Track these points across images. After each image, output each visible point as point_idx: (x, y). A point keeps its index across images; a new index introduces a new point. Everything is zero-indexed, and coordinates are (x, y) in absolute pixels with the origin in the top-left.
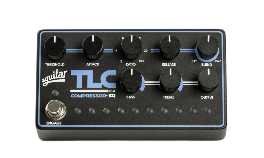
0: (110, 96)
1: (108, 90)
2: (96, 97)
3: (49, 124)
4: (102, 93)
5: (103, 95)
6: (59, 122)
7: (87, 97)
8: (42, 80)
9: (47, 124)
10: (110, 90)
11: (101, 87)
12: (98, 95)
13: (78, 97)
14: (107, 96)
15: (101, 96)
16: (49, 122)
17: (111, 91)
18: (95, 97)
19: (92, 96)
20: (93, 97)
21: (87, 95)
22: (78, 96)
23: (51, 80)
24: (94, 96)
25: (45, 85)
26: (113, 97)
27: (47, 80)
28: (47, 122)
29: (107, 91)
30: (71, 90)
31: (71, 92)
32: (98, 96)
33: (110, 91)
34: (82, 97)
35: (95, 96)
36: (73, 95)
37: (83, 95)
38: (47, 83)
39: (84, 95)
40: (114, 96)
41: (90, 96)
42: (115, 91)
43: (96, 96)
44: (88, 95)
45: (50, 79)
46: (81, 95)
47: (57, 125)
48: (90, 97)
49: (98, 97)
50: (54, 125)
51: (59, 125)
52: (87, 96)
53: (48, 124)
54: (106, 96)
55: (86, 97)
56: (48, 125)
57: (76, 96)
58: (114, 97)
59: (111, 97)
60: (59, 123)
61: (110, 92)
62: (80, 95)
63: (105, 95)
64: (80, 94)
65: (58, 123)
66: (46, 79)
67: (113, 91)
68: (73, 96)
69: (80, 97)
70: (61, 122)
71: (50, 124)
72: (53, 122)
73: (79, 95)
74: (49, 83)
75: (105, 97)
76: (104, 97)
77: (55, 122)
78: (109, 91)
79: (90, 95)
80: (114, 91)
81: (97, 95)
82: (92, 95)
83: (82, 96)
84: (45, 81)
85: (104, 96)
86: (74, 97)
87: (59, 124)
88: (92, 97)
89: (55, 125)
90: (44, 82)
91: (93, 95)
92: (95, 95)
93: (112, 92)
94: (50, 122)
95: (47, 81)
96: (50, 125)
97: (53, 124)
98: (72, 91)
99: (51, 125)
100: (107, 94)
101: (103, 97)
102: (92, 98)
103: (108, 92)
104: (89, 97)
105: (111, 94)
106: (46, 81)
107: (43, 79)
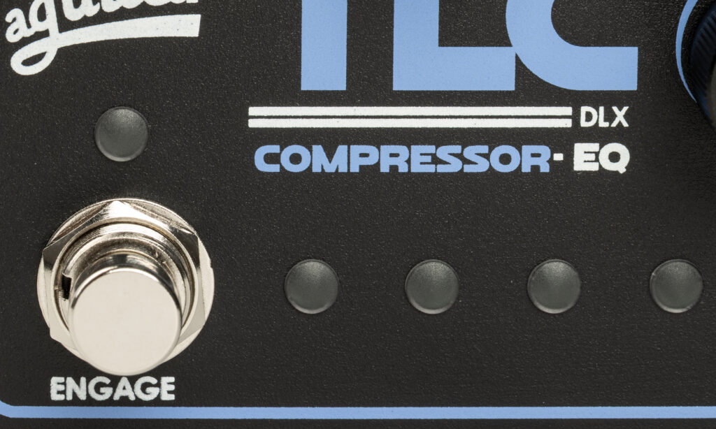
0: (584, 158)
1: (568, 111)
2: (468, 169)
3: (70, 397)
4: (519, 138)
5: (528, 149)
6: (153, 381)
7: (394, 168)
8: (9, 18)
9: (55, 397)
10: (584, 109)
11: (511, 86)
12: (484, 149)
13: (310, 168)
14: (559, 157)
15: (505, 159)
16: (70, 381)
17: (595, 117)
18: (455, 166)
19: (434, 156)
20: (441, 169)
21: (387, 149)
22: (317, 160)
23: (86, 22)
24: (450, 160)
25: (28, 62)
26: (610, 166)
27: (51, 22)
28: (55, 381)
29: (556, 117)
30: (253, 111)
31: (252, 124)
32: (487, 156)
33: (589, 117)
34: (343, 169)
35: (460, 156)
36: (275, 149)
37: (357, 149)
38: (50, 47)
39: (363, 155)
40: (614, 157)
41: (417, 160)
42: (626, 116)
43: (466, 161)
44: (402, 150)
45: (72, 14)
46: (342, 150)
47: (138, 403)
48: (417, 168)
49: (481, 166)
50: (110, 402)
51: (157, 402)
52: (386, 158)
53: (62, 397)
54: (551, 161)
55: (385, 169)
56: (64, 403)
57: (296, 159)
58: (621, 167)
59: (594, 167)
60: (158, 385)
61: (584, 124)
62: (330, 156)
63: (544, 150)
64: (331, 139)
65: (145, 387)
66: (42, 15)
67: (610, 116)
68: (272, 159)
69: (330, 168)
70: (168, 383)
71: (83, 396)
72: (107, 381)
73: (318, 150)
74: (63, 52)
75: (545, 168)
76: (535, 168)
77: (124, 382)
78: (575, 117)
79: (413, 147)
80: (620, 115)
81: (470, 153)
82: (431, 149)
83: (348, 160)
84: (29, 33)
85: (536, 161)
86: (274, 168)
87: (153, 393)
88: (431, 169)
89: (124, 401)
90: (25, 41)
91: (444, 152)
92: (457, 149)
93: (603, 124)
94: (78, 382)
95: (45, 34)
96: (76, 401)
97: (107, 392)
98: (262, 117)
99: (90, 402)
100: (562, 140)
101: (526, 169)
102: (436, 174)
103: (568, 123)
104: (403, 168)
105: (594, 147)
106: (38, 26)
107: (16, 13)
